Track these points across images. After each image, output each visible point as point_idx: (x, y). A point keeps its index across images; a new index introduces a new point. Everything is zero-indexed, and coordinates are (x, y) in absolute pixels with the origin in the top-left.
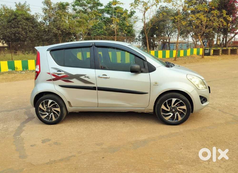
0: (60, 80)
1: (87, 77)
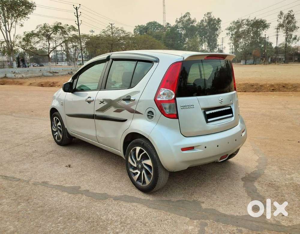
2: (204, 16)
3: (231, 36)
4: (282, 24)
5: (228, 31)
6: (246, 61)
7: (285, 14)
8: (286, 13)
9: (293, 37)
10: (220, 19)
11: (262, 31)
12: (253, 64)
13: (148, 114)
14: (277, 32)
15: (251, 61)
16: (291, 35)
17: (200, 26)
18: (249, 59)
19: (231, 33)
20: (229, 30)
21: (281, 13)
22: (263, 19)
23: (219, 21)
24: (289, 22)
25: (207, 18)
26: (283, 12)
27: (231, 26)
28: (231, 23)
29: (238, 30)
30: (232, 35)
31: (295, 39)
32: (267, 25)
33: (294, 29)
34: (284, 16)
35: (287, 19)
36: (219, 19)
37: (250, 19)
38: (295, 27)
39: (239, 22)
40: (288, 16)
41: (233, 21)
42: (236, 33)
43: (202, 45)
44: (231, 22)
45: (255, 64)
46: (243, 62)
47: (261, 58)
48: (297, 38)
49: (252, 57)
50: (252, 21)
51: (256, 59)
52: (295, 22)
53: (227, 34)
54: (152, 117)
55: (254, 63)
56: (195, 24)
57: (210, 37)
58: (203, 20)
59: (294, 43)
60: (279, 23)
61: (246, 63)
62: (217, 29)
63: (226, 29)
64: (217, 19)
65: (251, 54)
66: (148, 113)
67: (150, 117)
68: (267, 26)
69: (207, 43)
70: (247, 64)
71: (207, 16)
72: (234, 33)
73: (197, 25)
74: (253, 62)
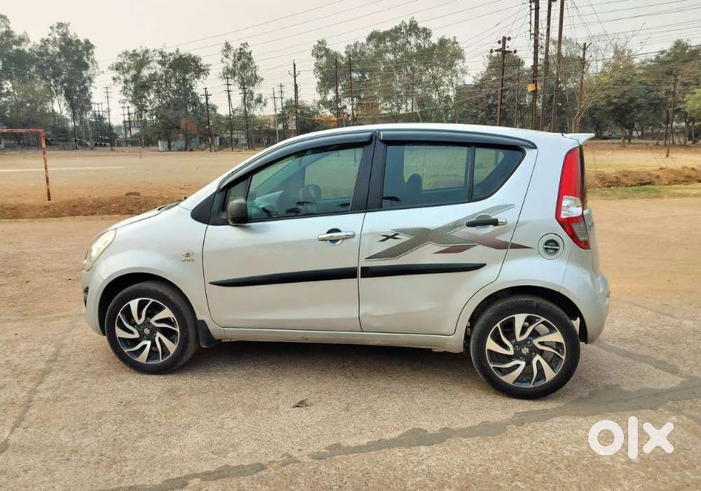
2: (50, 31)
3: (123, 84)
4: (232, 69)
5: (115, 74)
6: (170, 142)
7: (234, 49)
8: (236, 46)
9: (256, 97)
10: (91, 42)
11: (196, 79)
12: (186, 149)
13: (547, 247)
14: (228, 85)
15: (181, 143)
16: (251, 93)
17: (40, 54)
18: (176, 139)
19: (122, 77)
20: (117, 69)
21: (228, 47)
22: (194, 53)
23: (88, 46)
24: (244, 67)
25: (58, 37)
26: (232, 44)
27: (121, 61)
28: (120, 56)
29: (139, 72)
30: (126, 82)
31: (259, 101)
32: (203, 68)
33: (255, 82)
34: (232, 52)
35: (239, 60)
36: (87, 42)
37: (167, 51)
38: (256, 78)
39: (137, 55)
40: (240, 53)
41: (124, 51)
42: (135, 78)
43: (53, 102)
44: (121, 53)
45: (191, 150)
46: (161, 145)
47: (201, 138)
48: (263, 100)
49: (181, 135)
50: (170, 55)
51: (191, 138)
52: (255, 67)
53: (114, 79)
54: (557, 250)
55: (188, 147)
56: (26, 47)
57: (71, 82)
58: (48, 40)
59: (259, 109)
60: (226, 65)
61: (169, 146)
62: (86, 67)
63: (109, 68)
64: (82, 41)
65: (178, 127)
66: (546, 244)
67: (552, 251)
68: (204, 70)
69: (63, 98)
70: (172, 149)
71: (57, 32)
72: (128, 77)
73: (30, 49)
74: (184, 146)
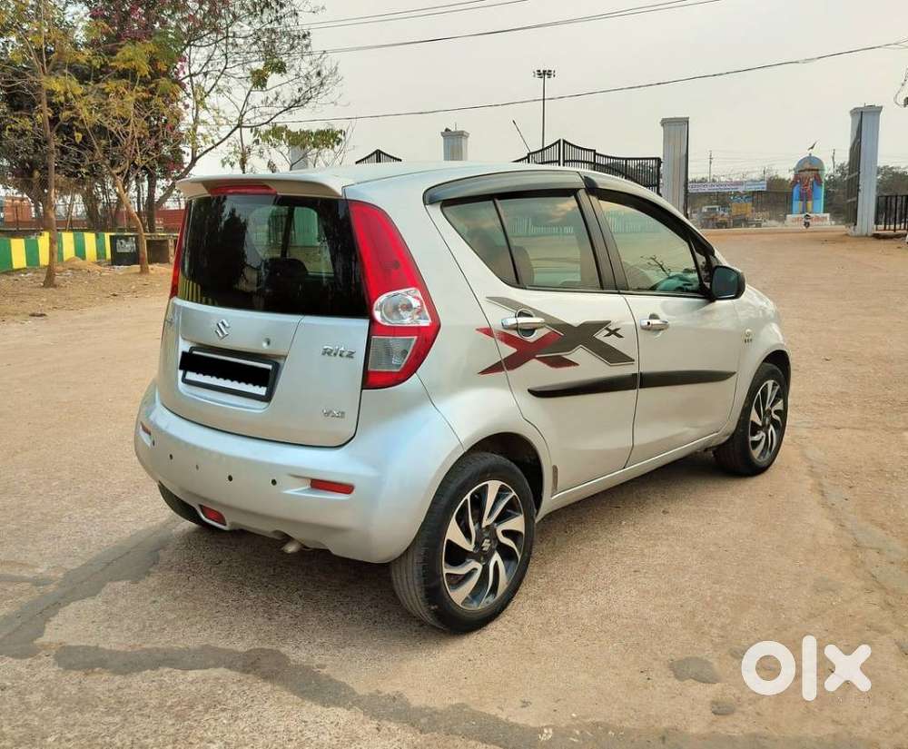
0: (534, 360)
1: (614, 332)
